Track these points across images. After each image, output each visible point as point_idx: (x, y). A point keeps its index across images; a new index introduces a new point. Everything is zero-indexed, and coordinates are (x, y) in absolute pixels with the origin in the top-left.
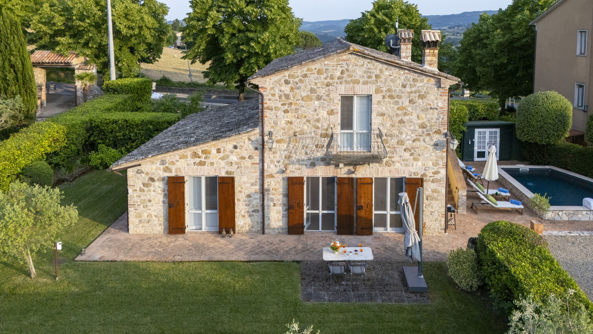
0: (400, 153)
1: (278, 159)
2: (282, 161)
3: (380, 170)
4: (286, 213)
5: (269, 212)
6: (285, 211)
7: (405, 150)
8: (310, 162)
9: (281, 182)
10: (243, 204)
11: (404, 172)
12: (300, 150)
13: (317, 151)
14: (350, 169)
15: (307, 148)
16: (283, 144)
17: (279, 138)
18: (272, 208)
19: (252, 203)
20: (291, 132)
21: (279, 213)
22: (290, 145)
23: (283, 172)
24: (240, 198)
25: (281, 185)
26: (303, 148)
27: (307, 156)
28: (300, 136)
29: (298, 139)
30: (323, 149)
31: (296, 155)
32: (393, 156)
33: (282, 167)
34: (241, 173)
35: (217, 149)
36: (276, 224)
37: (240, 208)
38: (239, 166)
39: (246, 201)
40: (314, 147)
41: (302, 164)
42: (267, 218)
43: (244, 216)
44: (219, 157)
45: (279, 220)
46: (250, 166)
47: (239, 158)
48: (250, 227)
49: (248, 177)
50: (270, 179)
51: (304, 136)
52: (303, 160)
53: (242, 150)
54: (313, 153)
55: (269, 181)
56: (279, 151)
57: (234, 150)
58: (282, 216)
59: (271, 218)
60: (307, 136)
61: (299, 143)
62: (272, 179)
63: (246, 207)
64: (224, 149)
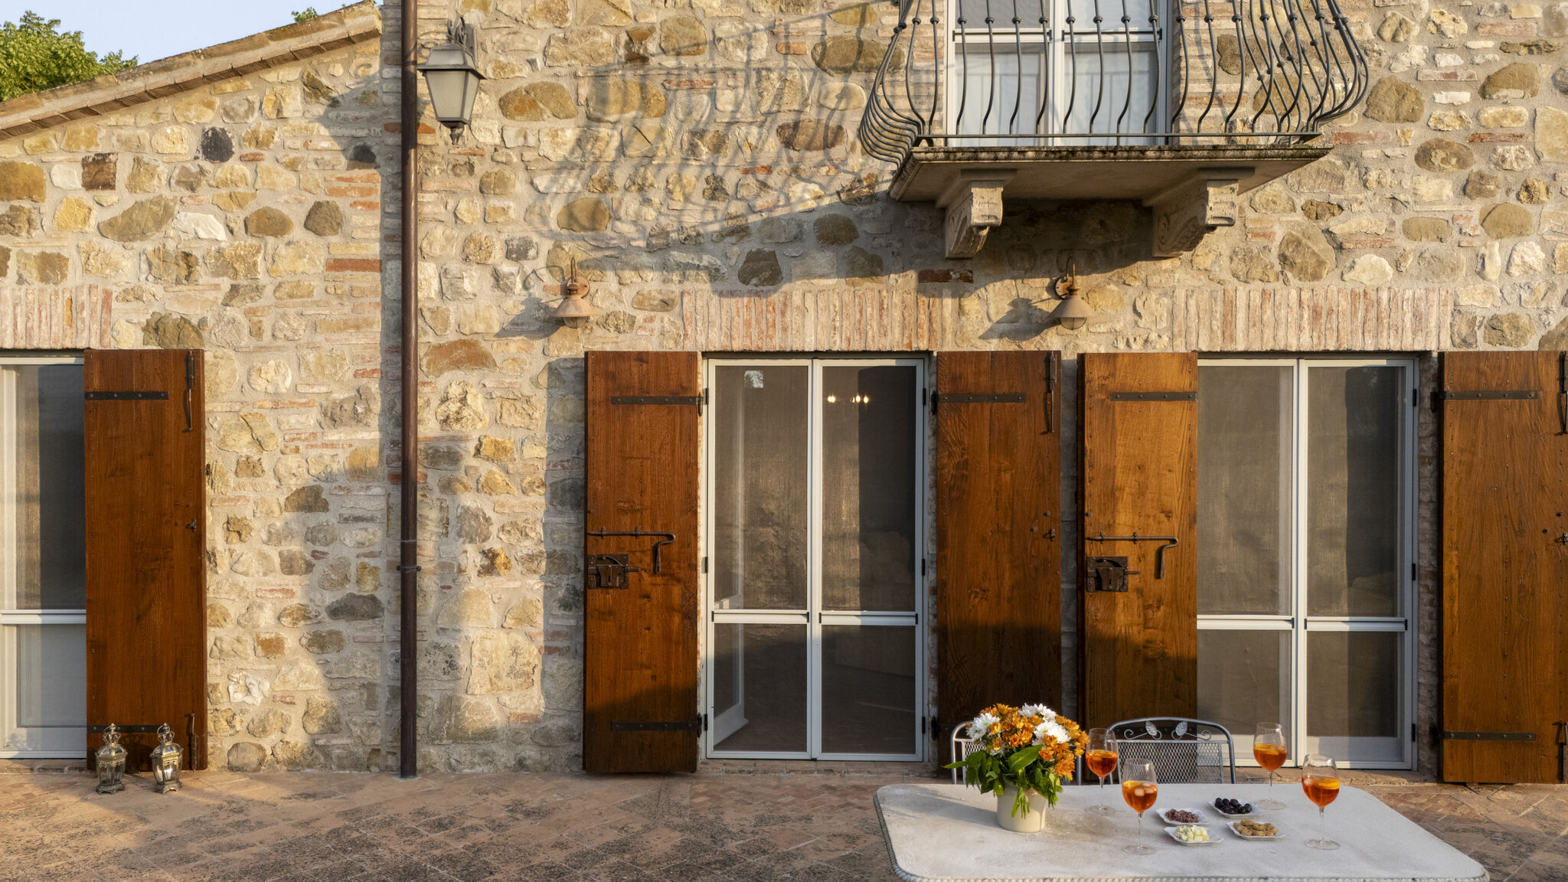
0: (1388, 179)
1: (517, 231)
2: (546, 245)
3: (1241, 303)
4: (569, 620)
5: (456, 618)
6: (565, 605)
7: (1424, 157)
8: (738, 252)
9: (540, 398)
10: (264, 557)
11: (1417, 316)
12: (671, 170)
13: (795, 170)
14: (1027, 302)
15: (717, 148)
16: (548, 123)
17: (524, 77)
18: (474, 582)
19: (334, 552)
20: (607, 37)
21: (524, 619)
22: (604, 131)
23: (553, 323)
24: (245, 511)
25: (540, 414)
26: (693, 148)
27: (720, 206)
28: (670, 62)
29: (655, 87)
30: (837, 152)
31: (647, 201)
32: (1335, 198)
33: (546, 289)
34: (256, 332)
35: (85, 163)
36: (502, 705)
37: (250, 584)
38: (242, 281)
39: (286, 534)
40: (773, 144)
41: (684, 268)
42: (440, 657)
43: (271, 647)
44: (98, 216)
45: (523, 676)
46: (318, 285)
47: (239, 228)
48: (314, 728)
49: (301, 363)
50: (459, 375)
51: (702, 60)
52: (693, 241)
53: (267, 163)
54: (764, 185)
55: (455, 391)
56: (522, 175)
57: (207, 165)
58: (541, 640)
59: (463, 662)
60: (720, 63)
61: (663, 114)
62: (473, 377)
63: (294, 582)
64: (137, 161)
